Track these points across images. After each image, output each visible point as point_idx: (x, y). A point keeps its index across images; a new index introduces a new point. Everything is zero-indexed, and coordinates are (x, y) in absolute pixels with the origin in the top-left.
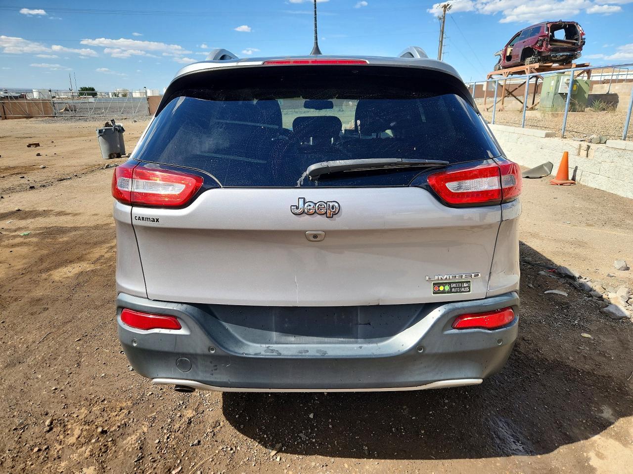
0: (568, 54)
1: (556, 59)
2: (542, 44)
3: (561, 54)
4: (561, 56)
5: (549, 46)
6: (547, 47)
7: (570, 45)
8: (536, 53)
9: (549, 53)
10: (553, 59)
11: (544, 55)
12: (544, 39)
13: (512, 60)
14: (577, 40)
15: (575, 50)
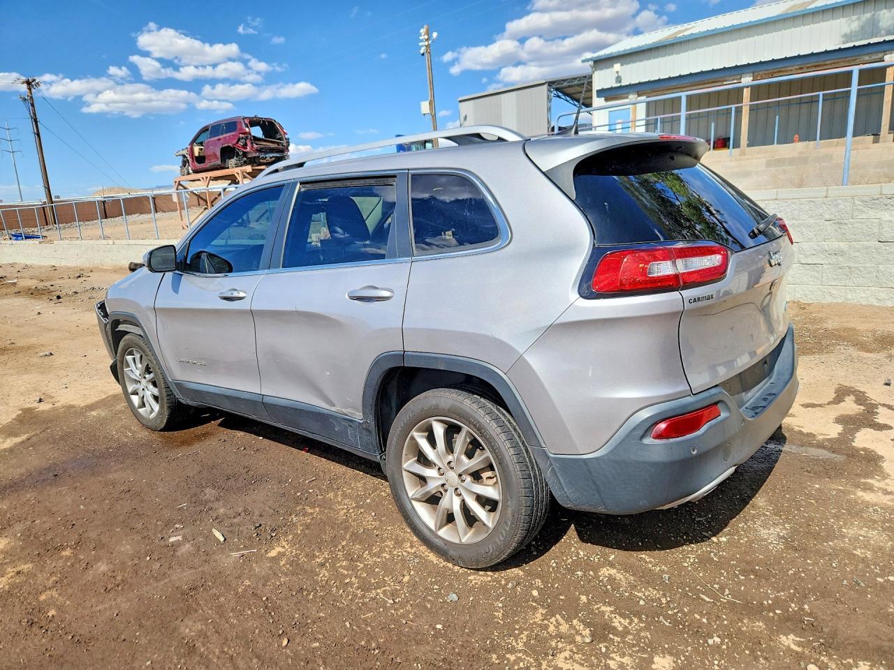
0: (278, 155)
1: (265, 161)
2: (246, 143)
3: (271, 155)
4: (271, 158)
5: (255, 146)
6: (252, 146)
7: (276, 146)
8: (241, 153)
9: (257, 154)
10: (262, 161)
11: (250, 156)
12: (247, 137)
13: (206, 161)
14: (280, 139)
15: (282, 151)
